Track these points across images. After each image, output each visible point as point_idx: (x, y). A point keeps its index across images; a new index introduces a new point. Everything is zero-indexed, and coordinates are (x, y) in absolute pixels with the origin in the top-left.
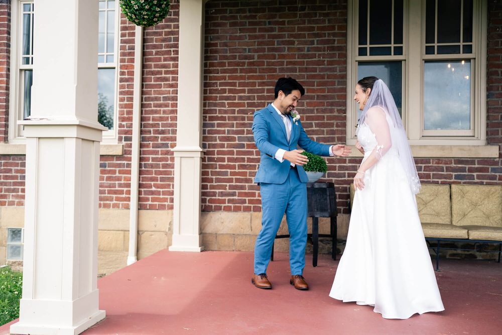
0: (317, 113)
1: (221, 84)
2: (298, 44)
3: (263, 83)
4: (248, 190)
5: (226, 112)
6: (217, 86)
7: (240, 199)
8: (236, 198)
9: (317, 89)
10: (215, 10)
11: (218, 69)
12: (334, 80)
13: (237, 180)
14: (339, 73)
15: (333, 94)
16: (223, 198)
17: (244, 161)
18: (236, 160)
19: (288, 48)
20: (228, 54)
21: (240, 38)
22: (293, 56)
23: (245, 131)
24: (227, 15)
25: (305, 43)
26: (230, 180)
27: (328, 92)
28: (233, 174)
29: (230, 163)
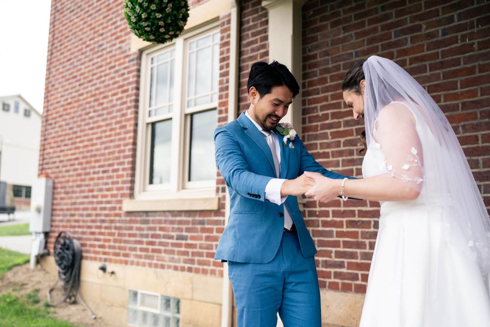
0: (463, 133)
1: (323, 108)
2: (427, 28)
4: (361, 259)
5: (328, 146)
6: (317, 112)
7: (350, 273)
8: (344, 270)
9: (462, 93)
10: (313, 11)
11: (318, 89)
13: (346, 244)
16: (328, 270)
17: (354, 216)
18: (343, 214)
19: (412, 38)
20: (330, 66)
21: (345, 40)
22: (420, 48)
23: (355, 170)
24: (328, 14)
25: (439, 23)
26: (336, 244)
27: (482, 95)
28: (340, 234)
29: (336, 219)
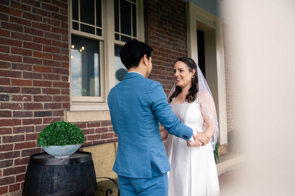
2: (23, 1)
9: (44, 54)
12: (59, 47)
14: (63, 42)
15: (58, 61)
25: (31, 2)
27: (54, 59)
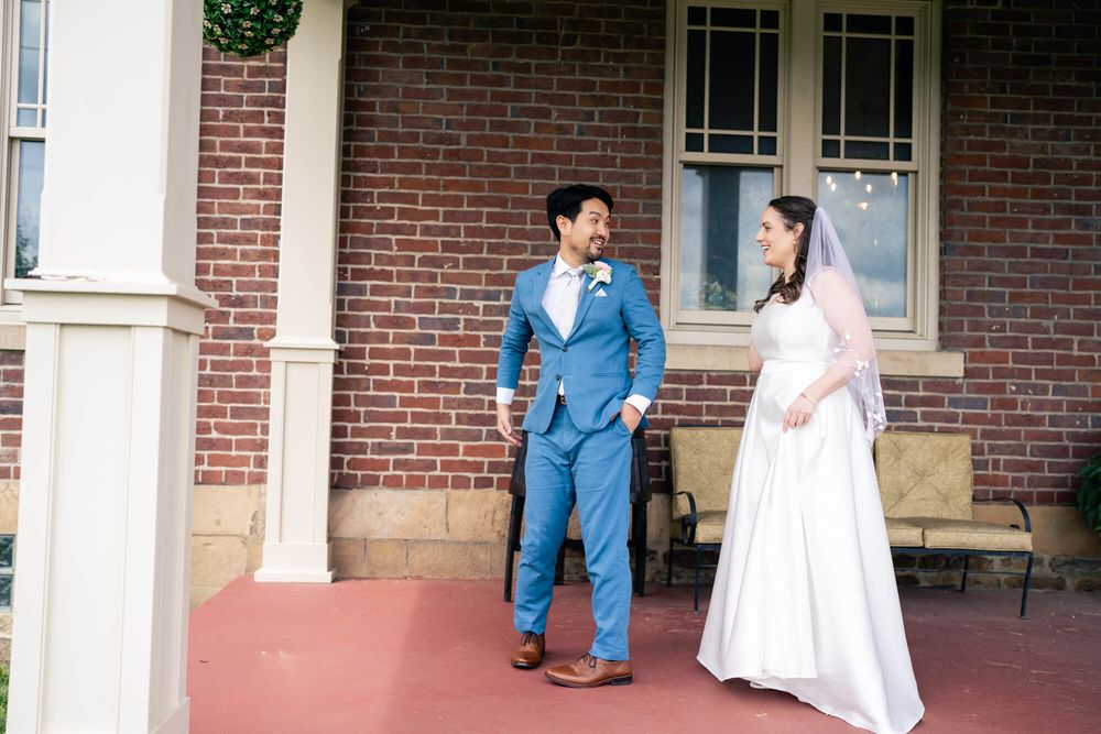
1: (382, 198)
2: (558, 118)
3: (480, 198)
4: (442, 439)
5: (392, 261)
6: (372, 201)
7: (423, 461)
8: (413, 457)
10: (371, 26)
11: (375, 163)
12: (636, 201)
13: (417, 417)
14: (648, 187)
15: (631, 231)
16: (383, 457)
17: (433, 375)
18: (415, 371)
19: (537, 124)
20: (400, 130)
21: (428, 94)
22: (548, 143)
23: (437, 305)
24: (399, 40)
25: (574, 115)
26: (401, 417)
27: (622, 227)
28: (405, 402)
29: (399, 378)
